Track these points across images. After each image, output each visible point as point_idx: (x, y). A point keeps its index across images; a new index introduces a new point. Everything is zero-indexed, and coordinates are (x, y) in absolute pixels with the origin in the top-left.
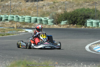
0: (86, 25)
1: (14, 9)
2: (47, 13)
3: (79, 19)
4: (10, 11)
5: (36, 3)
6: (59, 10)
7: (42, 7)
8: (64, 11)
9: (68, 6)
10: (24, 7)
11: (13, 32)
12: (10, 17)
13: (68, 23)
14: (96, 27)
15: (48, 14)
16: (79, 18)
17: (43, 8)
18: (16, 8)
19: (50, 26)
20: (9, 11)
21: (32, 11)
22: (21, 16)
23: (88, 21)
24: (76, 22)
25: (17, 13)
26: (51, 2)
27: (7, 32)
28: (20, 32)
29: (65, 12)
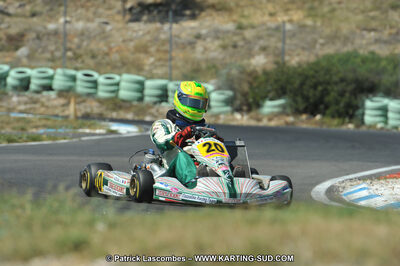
0: (360, 117)
1: (79, 47)
2: (208, 68)
3: (332, 96)
4: (64, 54)
5: (166, 26)
6: (257, 57)
7: (192, 44)
9: (295, 41)
10: (121, 40)
11: (60, 130)
13: (289, 110)
15: (213, 70)
16: (336, 88)
17: (193, 48)
18: (88, 45)
19: (217, 116)
20: (58, 54)
21: (152, 56)
22: (105, 73)
23: (369, 104)
25: (91, 62)
26: (226, 22)
27: (34, 130)
28: (87, 131)
29: (281, 66)
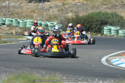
0: (103, 32)
1: (13, 11)
2: (54, 17)
3: (94, 25)
4: (8, 13)
5: (40, 4)
6: (69, 14)
7: (49, 10)
8: (75, 14)
10: (26, 8)
11: (12, 39)
12: (8, 21)
14: (115, 36)
16: (95, 23)
17: (49, 11)
18: (15, 10)
20: (6, 13)
21: (36, 14)
22: (22, 19)
23: (105, 28)
24: (91, 29)
25: (17, 16)
26: (59, 3)
27: (3, 39)
28: (20, 39)
29: (77, 16)
